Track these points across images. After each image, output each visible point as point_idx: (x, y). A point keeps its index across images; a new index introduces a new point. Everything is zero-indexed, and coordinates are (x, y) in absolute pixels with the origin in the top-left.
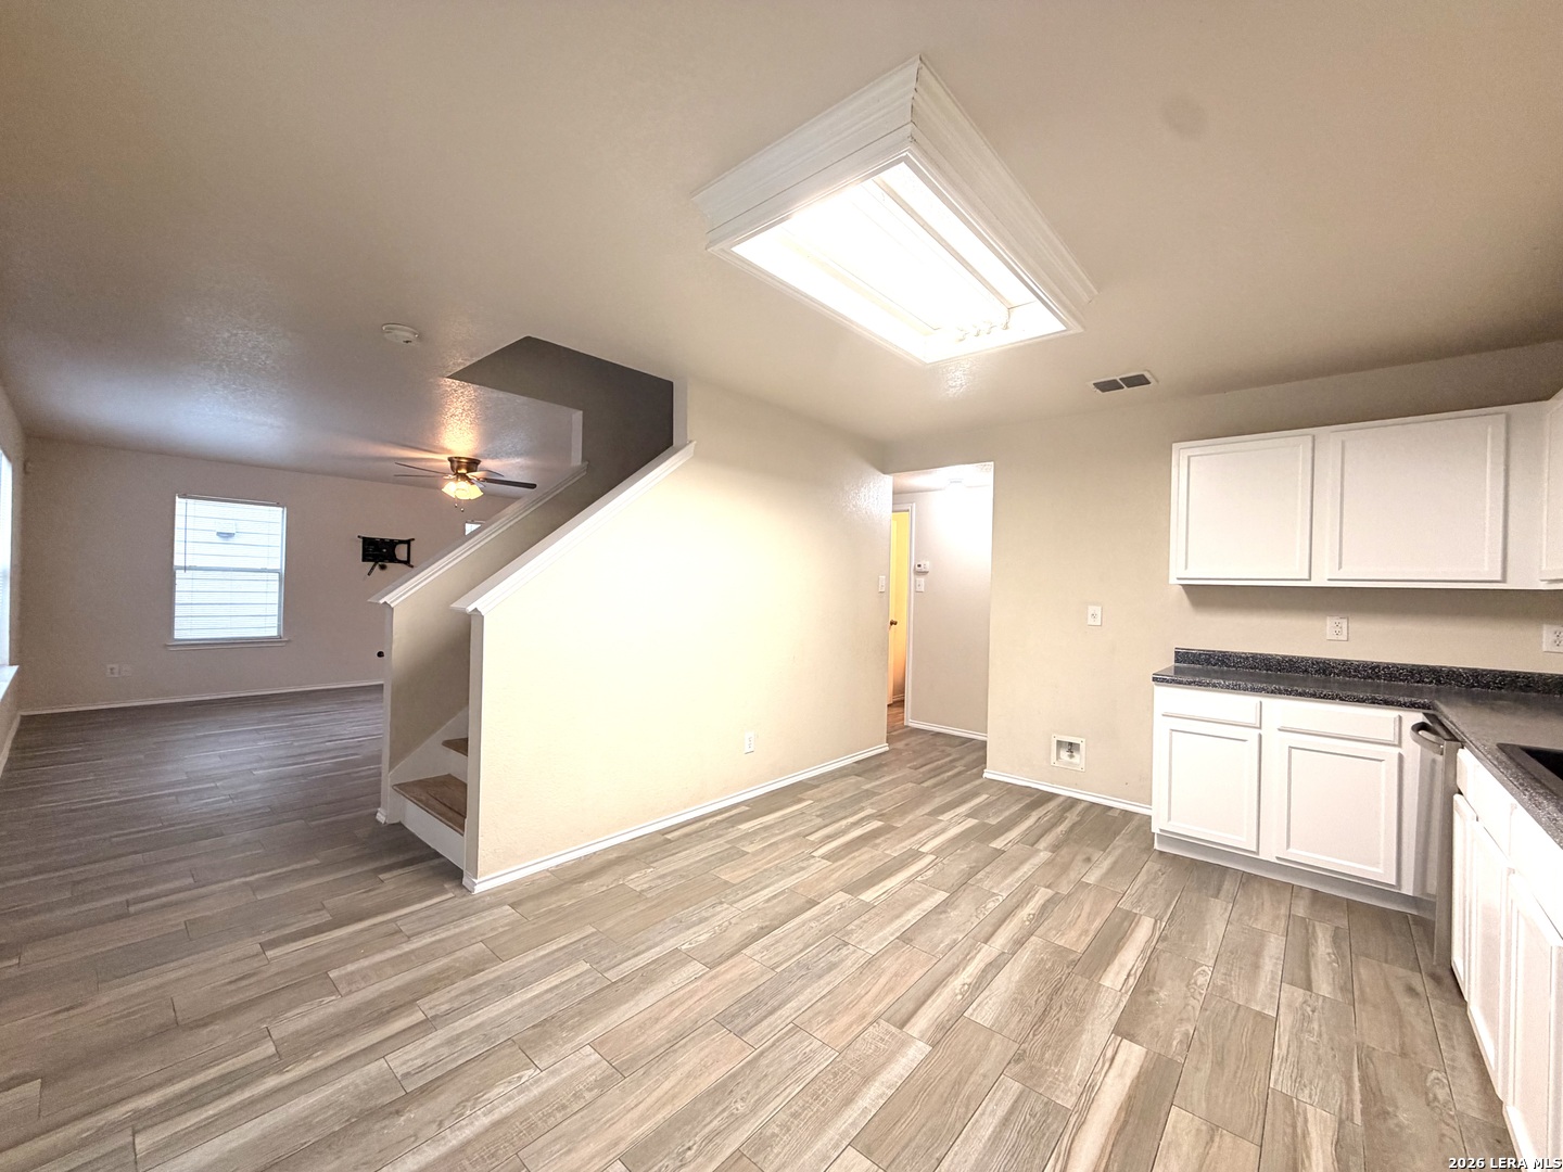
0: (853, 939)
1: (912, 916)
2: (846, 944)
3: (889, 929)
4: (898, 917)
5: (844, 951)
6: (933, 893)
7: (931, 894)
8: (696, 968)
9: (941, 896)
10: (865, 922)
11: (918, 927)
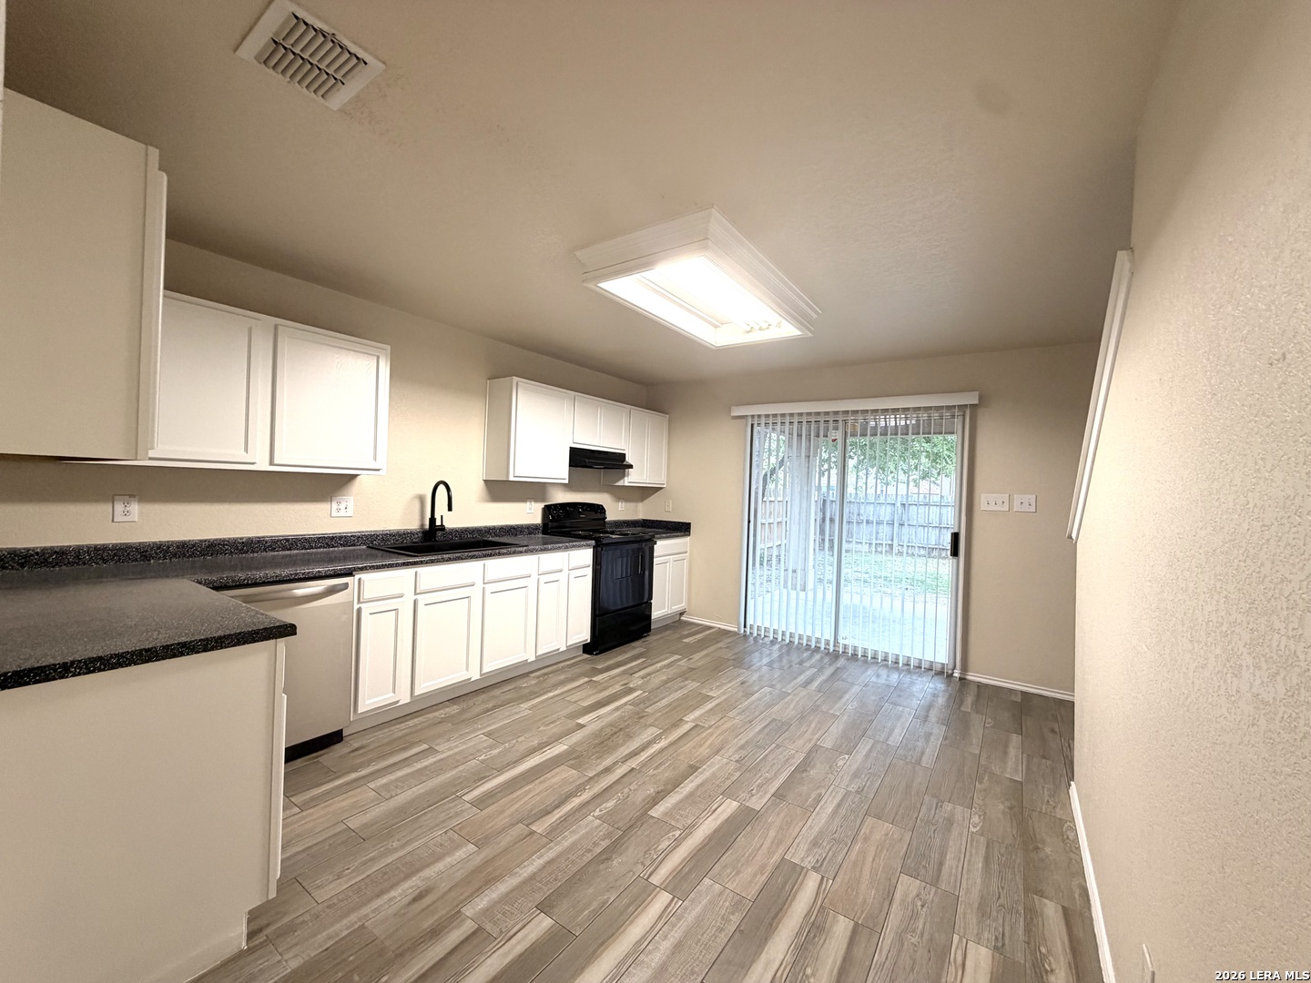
0: (733, 766)
1: (688, 787)
2: (737, 761)
3: (707, 774)
4: (701, 785)
5: (737, 757)
6: (666, 814)
7: (668, 813)
8: (828, 743)
9: (657, 812)
10: (728, 779)
11: (685, 776)
